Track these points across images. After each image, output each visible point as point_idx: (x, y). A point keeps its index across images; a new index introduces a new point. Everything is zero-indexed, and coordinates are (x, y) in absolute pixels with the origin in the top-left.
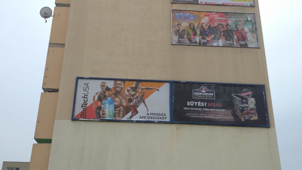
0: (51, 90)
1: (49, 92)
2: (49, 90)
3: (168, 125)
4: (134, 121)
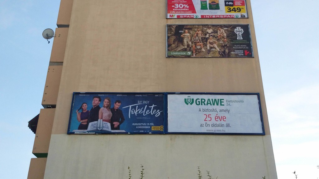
0: (50, 106)
1: (48, 108)
3: (162, 136)
4: (129, 133)
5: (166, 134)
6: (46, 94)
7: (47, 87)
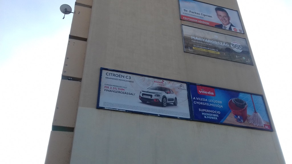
2: (69, 78)
3: (189, 122)
4: (158, 115)
5: (193, 120)
6: (67, 65)
7: (68, 58)
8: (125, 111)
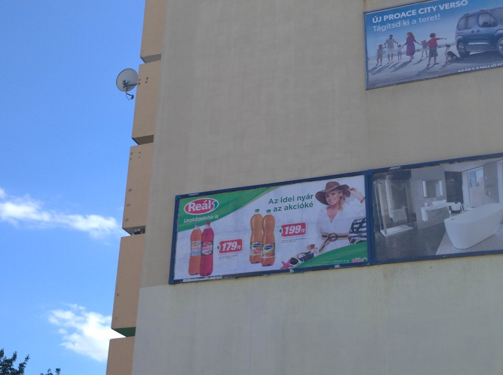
0: (139, 230)
1: (136, 233)
2: (136, 231)
3: (365, 270)
4: (291, 270)
5: (372, 264)
6: (129, 205)
7: (130, 190)
8: (220, 277)
